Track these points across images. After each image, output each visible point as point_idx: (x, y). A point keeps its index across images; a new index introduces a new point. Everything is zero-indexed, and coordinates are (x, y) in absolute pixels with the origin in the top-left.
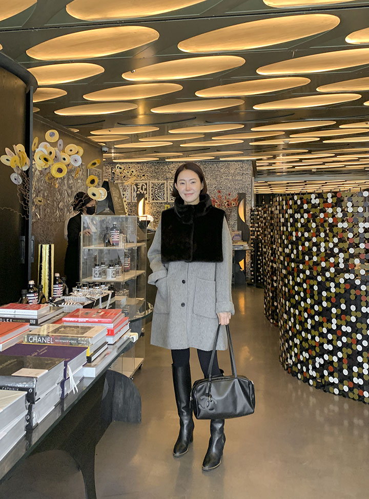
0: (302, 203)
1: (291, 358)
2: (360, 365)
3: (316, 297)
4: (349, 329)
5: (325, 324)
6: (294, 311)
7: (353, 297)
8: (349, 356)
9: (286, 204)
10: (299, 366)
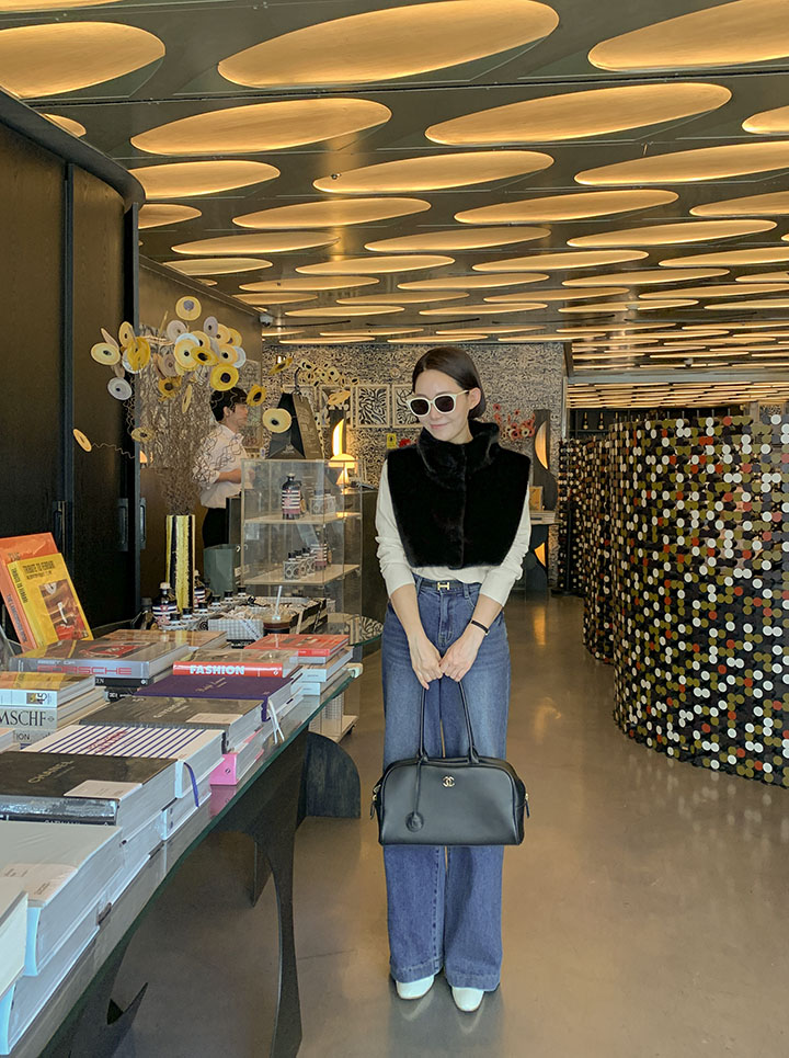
0: (660, 436)
1: (635, 713)
2: (758, 721)
3: (682, 611)
4: (740, 663)
5: (695, 656)
6: (642, 635)
7: (747, 611)
8: (739, 707)
9: (631, 437)
10: (649, 725)
